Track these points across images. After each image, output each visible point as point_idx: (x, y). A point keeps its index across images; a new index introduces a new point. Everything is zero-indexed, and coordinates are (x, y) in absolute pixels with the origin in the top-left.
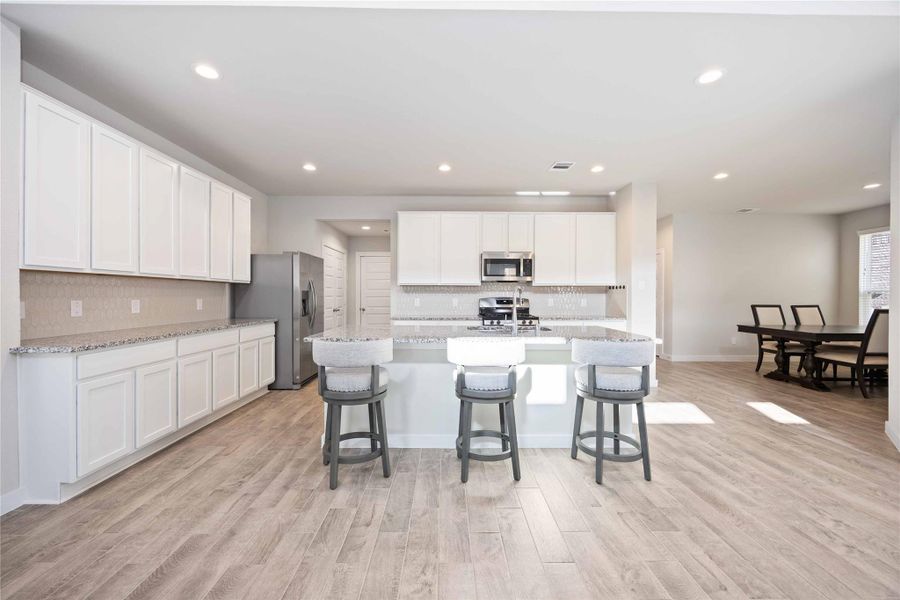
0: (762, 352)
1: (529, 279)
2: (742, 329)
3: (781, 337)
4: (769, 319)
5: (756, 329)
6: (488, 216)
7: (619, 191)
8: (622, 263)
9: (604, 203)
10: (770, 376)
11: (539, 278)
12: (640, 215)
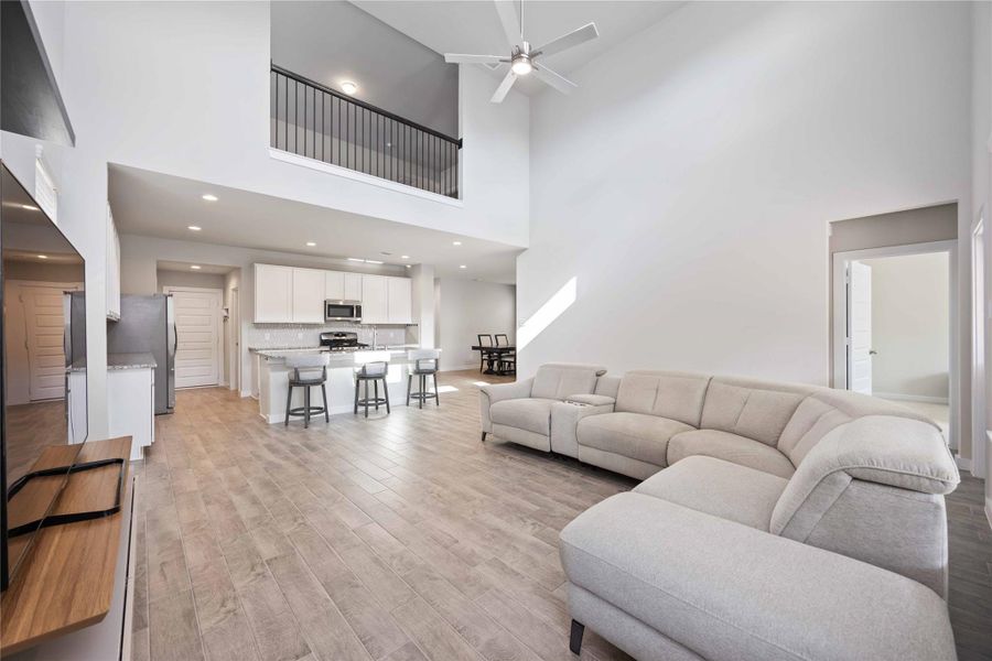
0: (483, 360)
1: (359, 319)
2: (474, 348)
3: (489, 351)
4: (486, 343)
5: (480, 348)
6: (329, 273)
7: (413, 266)
8: (415, 311)
9: (404, 272)
10: (487, 373)
11: (366, 318)
12: (424, 281)
